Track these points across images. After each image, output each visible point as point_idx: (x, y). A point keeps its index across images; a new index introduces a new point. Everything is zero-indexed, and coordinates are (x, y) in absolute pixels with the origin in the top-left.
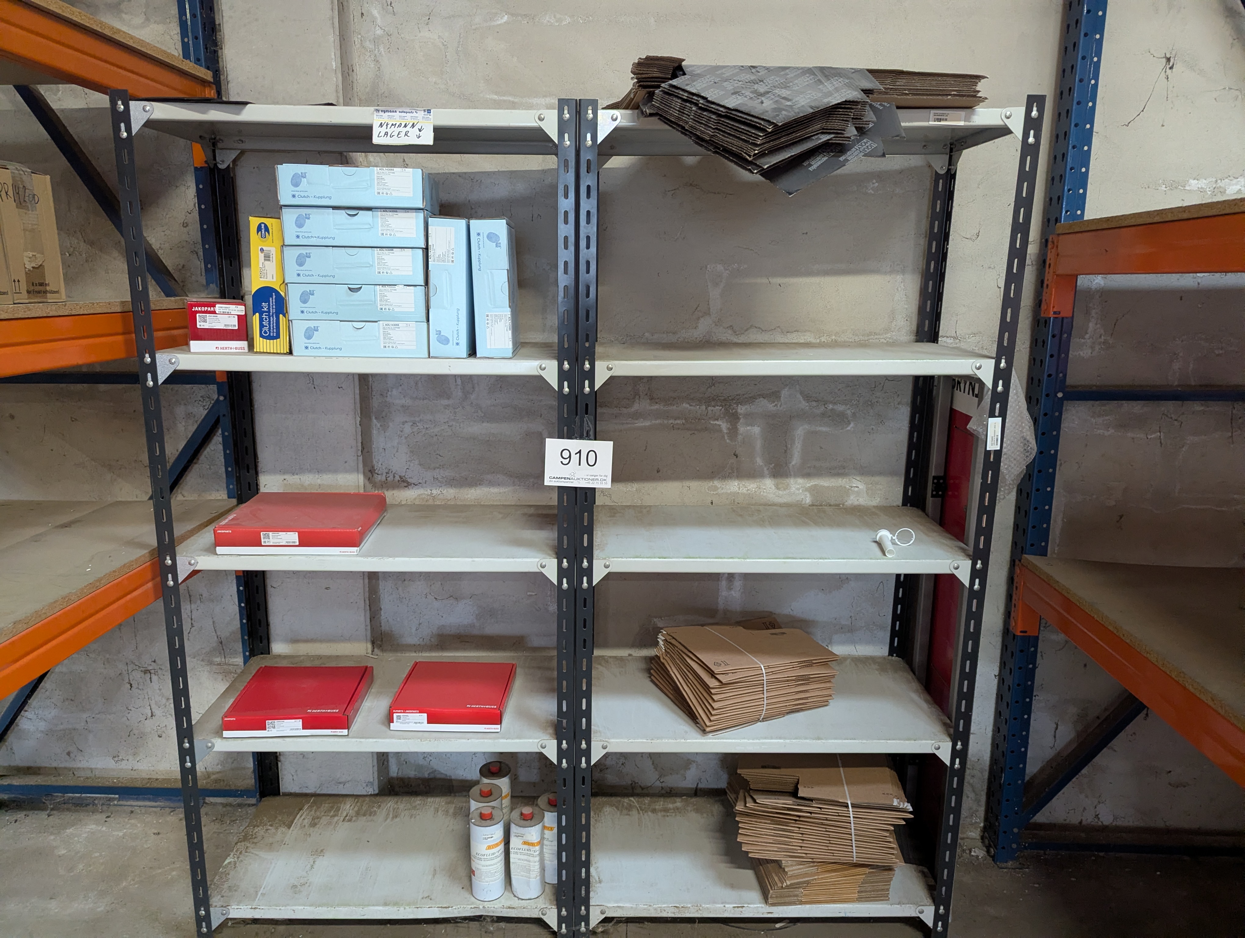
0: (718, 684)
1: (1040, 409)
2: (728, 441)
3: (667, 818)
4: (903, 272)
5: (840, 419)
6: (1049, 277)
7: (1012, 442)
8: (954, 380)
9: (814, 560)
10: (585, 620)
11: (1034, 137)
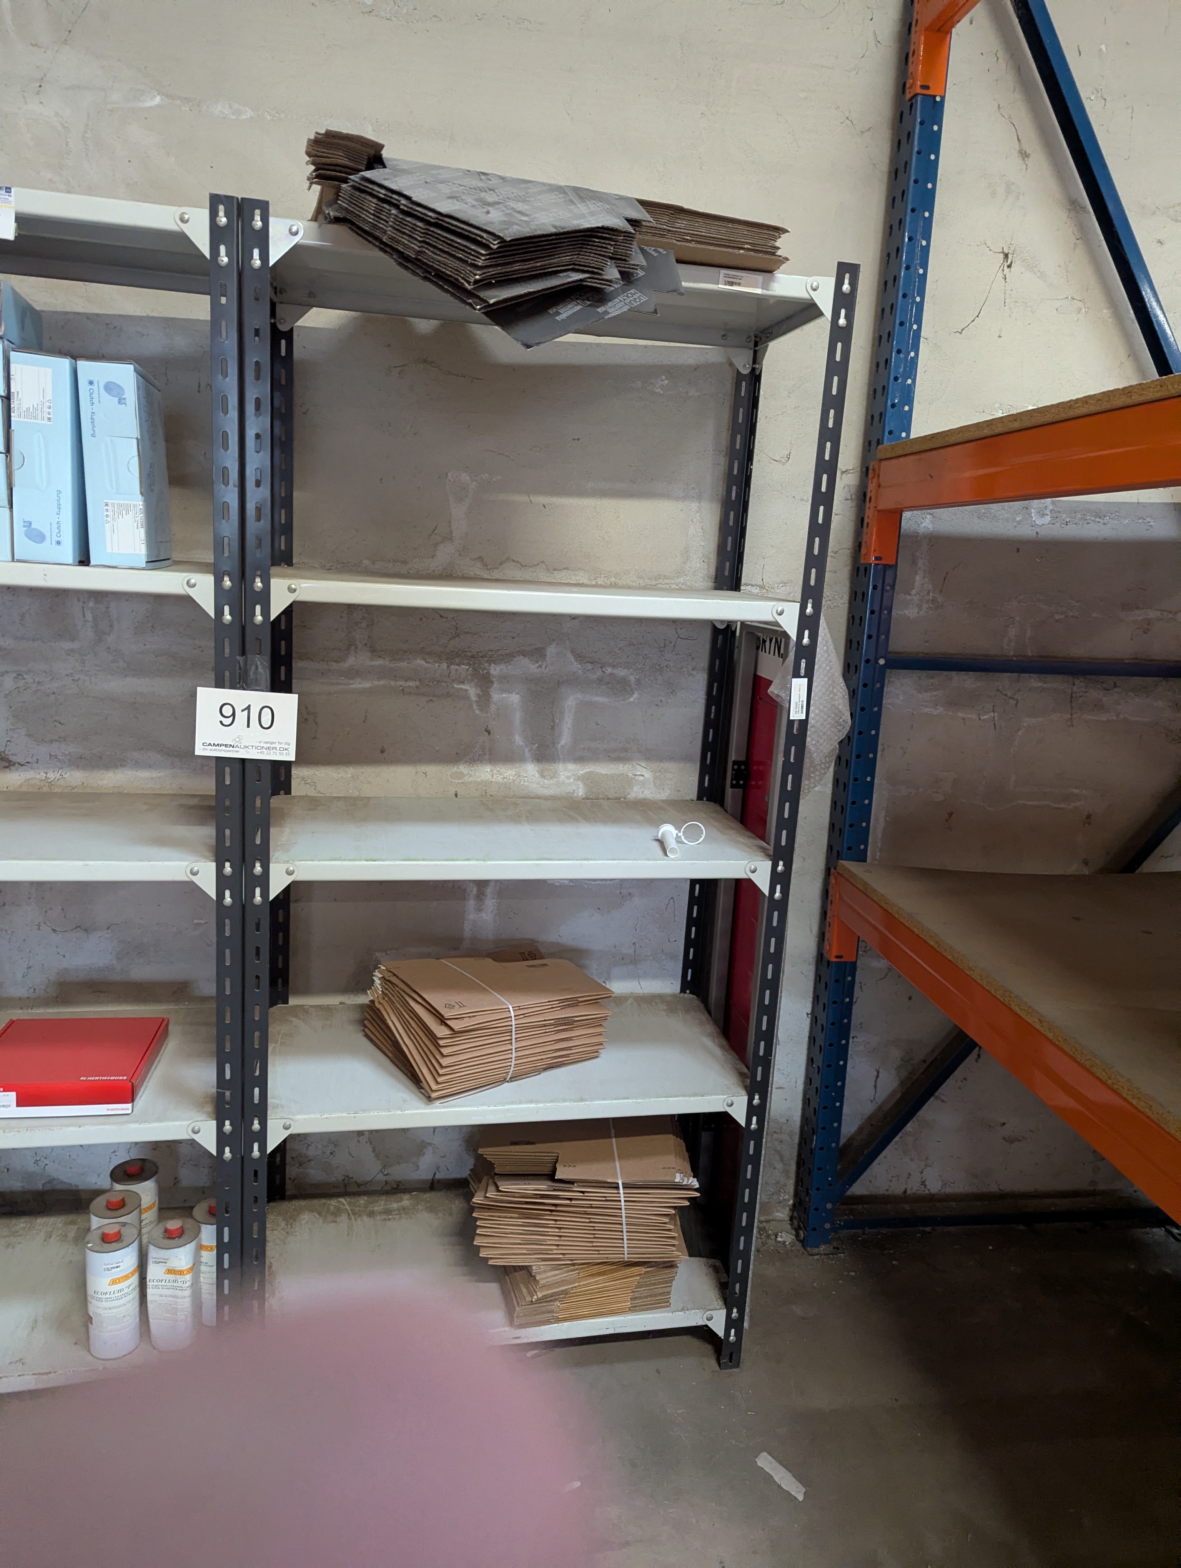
0: (448, 1032)
1: (859, 677)
2: (477, 712)
3: (389, 1223)
4: (699, 498)
5: (621, 687)
6: (869, 513)
7: (821, 711)
8: (759, 638)
9: (576, 862)
10: (258, 949)
11: (846, 317)
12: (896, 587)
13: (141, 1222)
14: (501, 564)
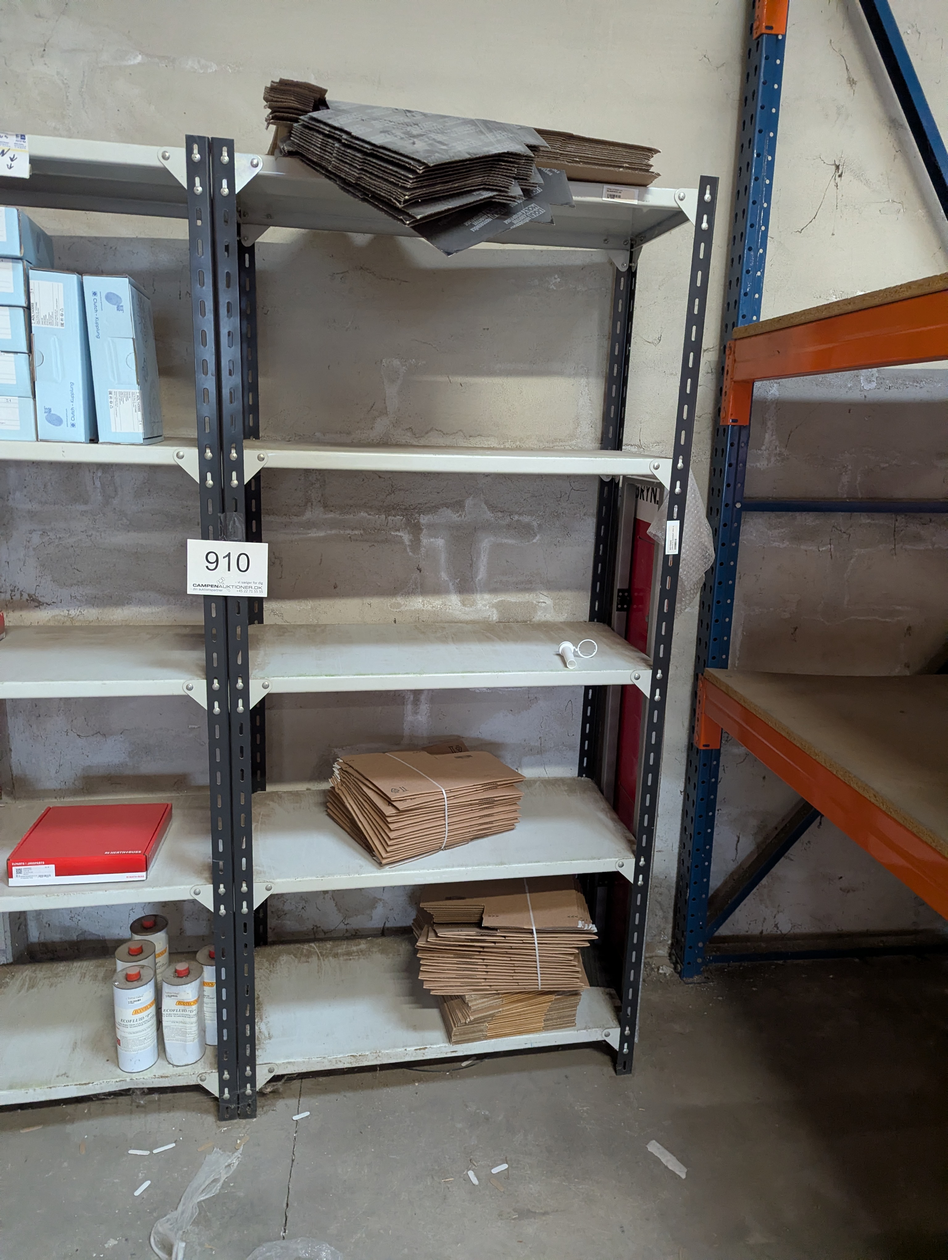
0: (394, 811)
1: (720, 518)
2: (410, 554)
3: (350, 962)
4: (587, 375)
5: (526, 531)
6: (727, 384)
7: (690, 547)
8: (638, 489)
9: (493, 674)
10: (242, 748)
11: (708, 222)
12: (749, 444)
13: (156, 964)
14: (427, 433)
